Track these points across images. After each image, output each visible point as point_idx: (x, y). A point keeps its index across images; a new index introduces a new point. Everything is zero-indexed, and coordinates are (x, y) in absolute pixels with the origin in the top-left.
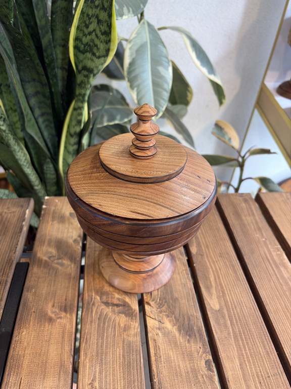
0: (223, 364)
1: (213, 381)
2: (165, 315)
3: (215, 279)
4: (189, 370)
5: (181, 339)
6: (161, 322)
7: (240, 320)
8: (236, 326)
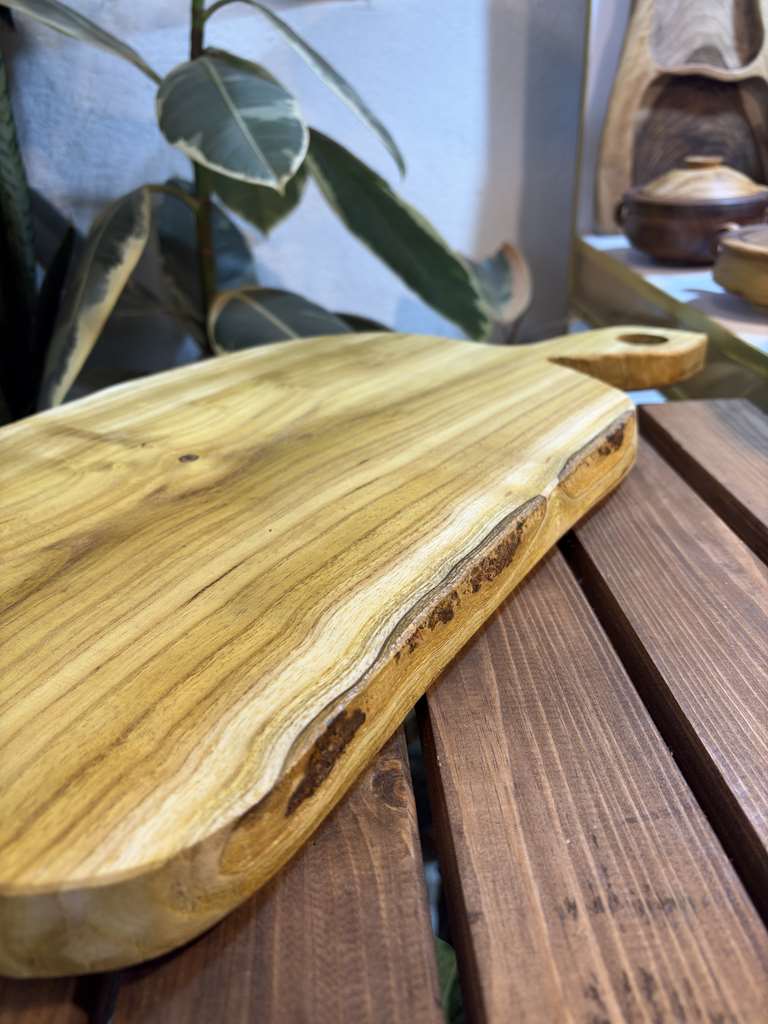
7: (535, 668)
8: (517, 682)
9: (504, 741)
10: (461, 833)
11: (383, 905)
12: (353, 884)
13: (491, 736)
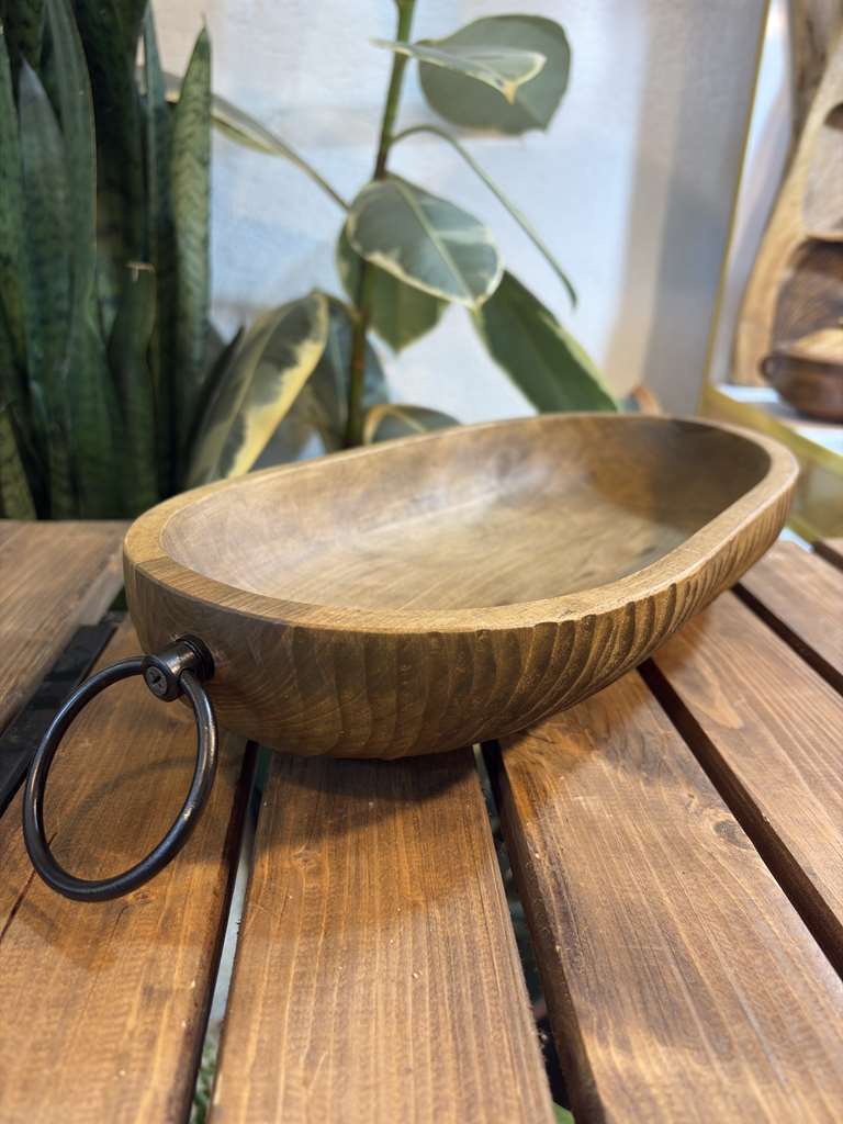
0: (780, 836)
1: (749, 867)
2: (559, 729)
3: (716, 671)
4: (660, 839)
5: (620, 776)
6: (546, 741)
7: (820, 750)
8: (810, 761)
9: (819, 804)
10: (814, 874)
11: (771, 923)
12: (736, 906)
13: (804, 801)
